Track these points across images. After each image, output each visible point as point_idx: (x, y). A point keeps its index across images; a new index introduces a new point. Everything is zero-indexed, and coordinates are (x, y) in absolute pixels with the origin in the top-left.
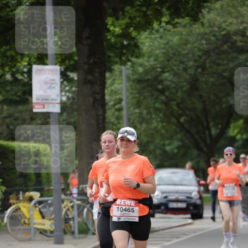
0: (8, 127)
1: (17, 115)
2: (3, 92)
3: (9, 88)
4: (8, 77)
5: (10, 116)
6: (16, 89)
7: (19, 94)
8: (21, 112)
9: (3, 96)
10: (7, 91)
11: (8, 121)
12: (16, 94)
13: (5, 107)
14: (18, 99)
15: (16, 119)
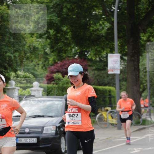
0: (97, 80)
1: (101, 75)
2: (96, 66)
3: (98, 64)
4: (98, 59)
5: (98, 75)
6: (101, 64)
7: (102, 66)
8: (103, 74)
9: (95, 67)
10: (97, 65)
11: (97, 77)
12: (101, 66)
13: (96, 72)
14: (101, 68)
15: (101, 77)
